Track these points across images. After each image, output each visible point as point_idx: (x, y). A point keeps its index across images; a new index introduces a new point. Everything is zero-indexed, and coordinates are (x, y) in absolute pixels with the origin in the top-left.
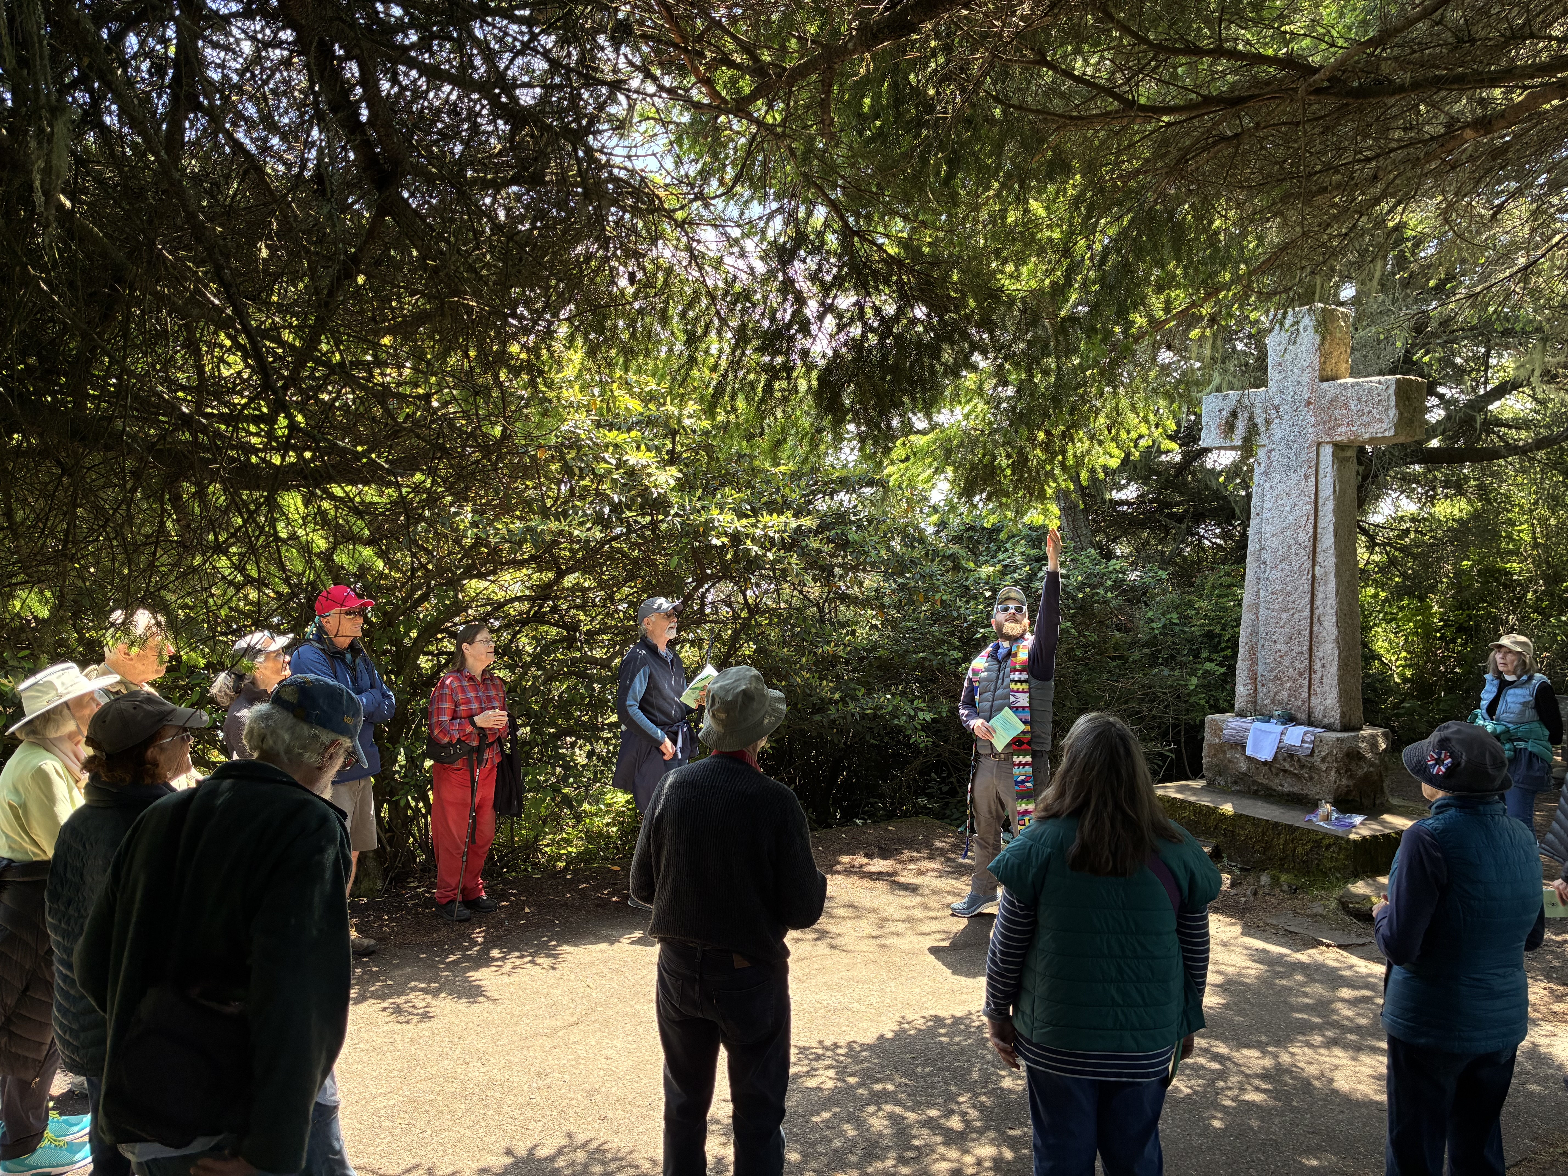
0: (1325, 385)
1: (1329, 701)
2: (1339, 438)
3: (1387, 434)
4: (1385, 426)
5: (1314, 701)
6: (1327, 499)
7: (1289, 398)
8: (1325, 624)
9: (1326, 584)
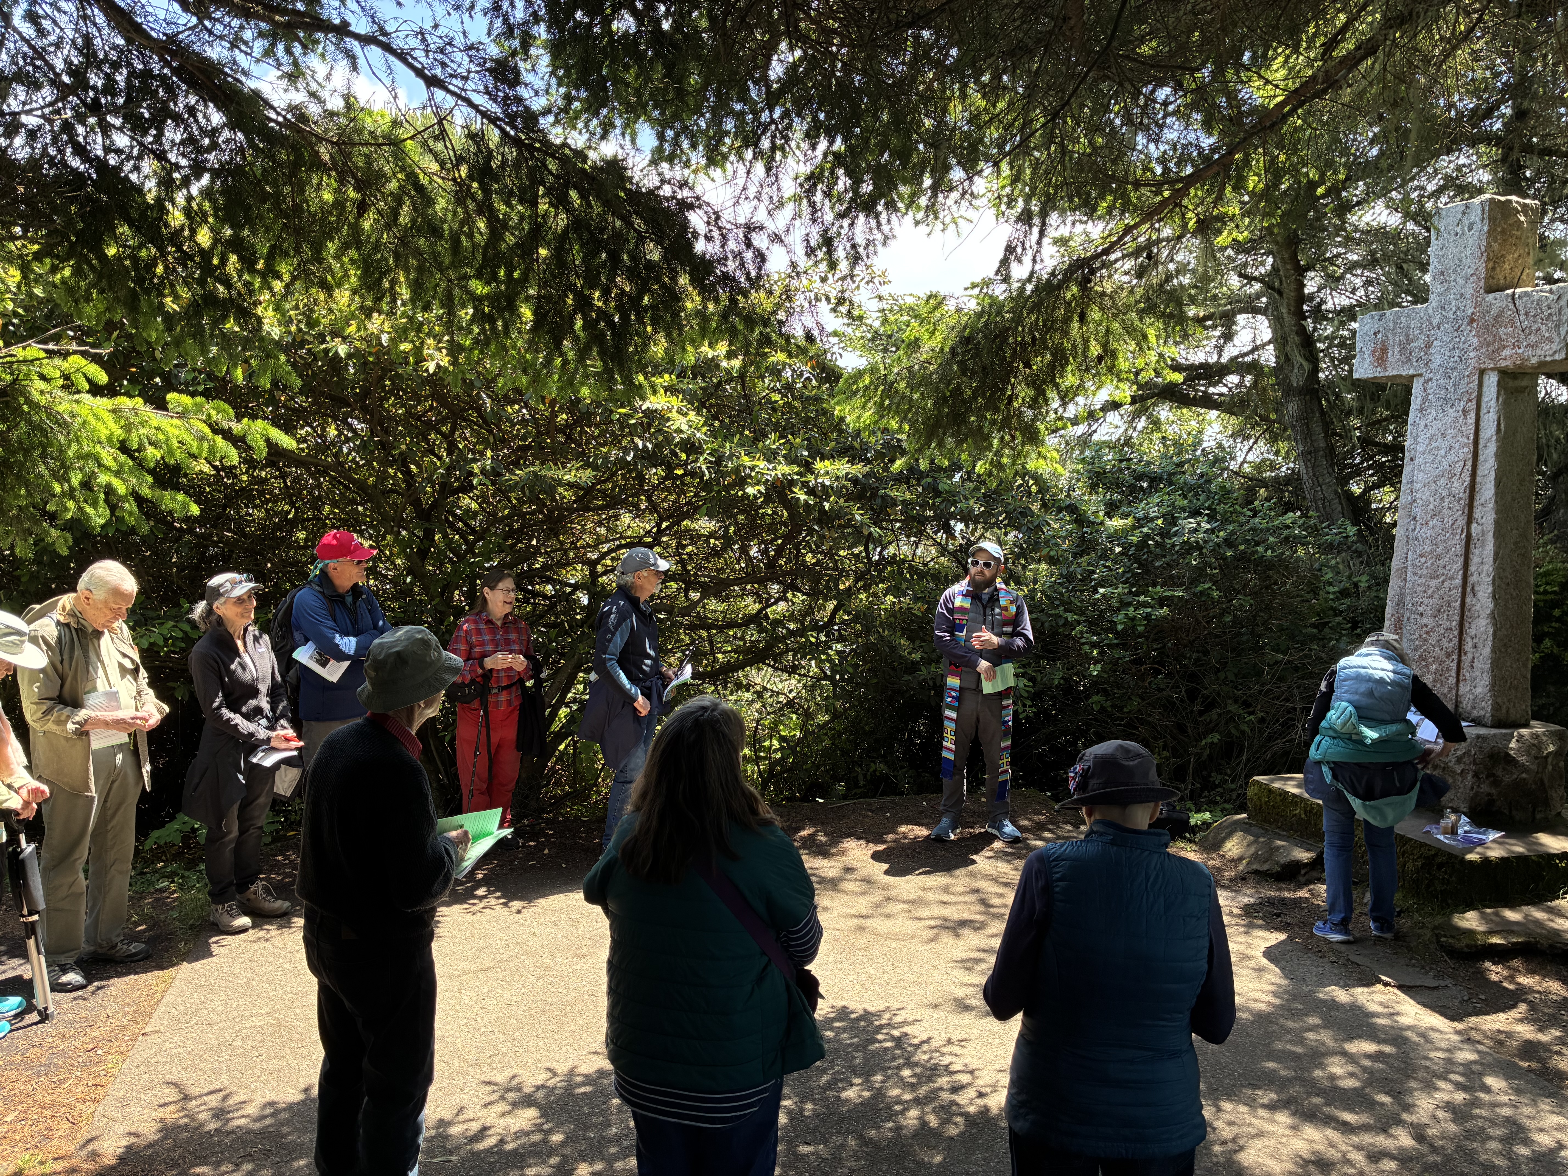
0: (1491, 296)
1: (1479, 690)
2: (1503, 364)
3: (1557, 357)
4: (1555, 347)
5: (1464, 689)
6: (1489, 440)
7: (1450, 315)
8: (1480, 594)
9: (1483, 546)
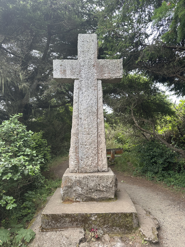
0: (100, 60)
1: (104, 163)
2: (103, 78)
3: (121, 77)
4: (120, 74)
6: (100, 97)
7: (87, 63)
8: (102, 137)
9: (101, 125)
